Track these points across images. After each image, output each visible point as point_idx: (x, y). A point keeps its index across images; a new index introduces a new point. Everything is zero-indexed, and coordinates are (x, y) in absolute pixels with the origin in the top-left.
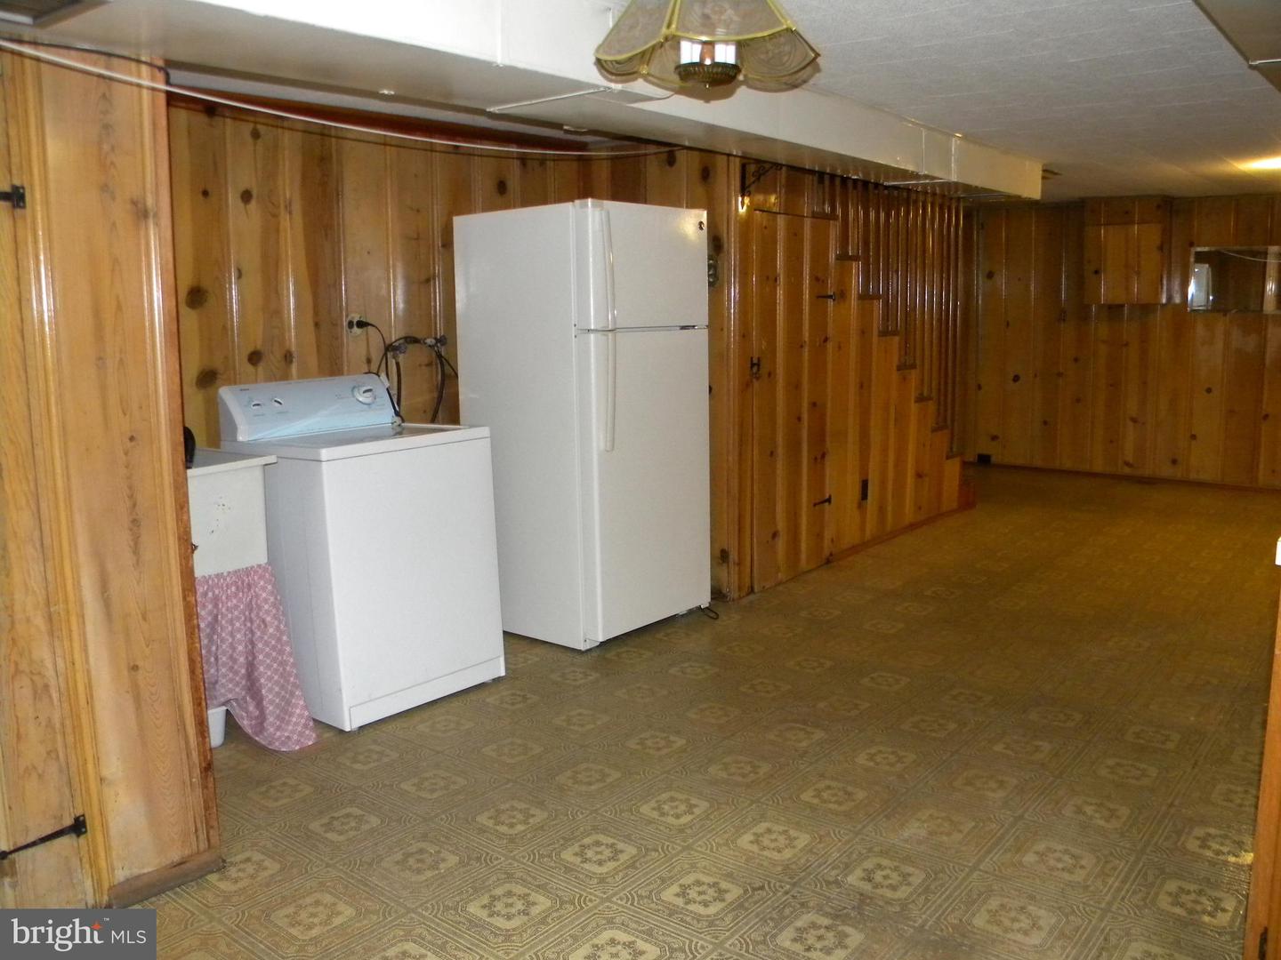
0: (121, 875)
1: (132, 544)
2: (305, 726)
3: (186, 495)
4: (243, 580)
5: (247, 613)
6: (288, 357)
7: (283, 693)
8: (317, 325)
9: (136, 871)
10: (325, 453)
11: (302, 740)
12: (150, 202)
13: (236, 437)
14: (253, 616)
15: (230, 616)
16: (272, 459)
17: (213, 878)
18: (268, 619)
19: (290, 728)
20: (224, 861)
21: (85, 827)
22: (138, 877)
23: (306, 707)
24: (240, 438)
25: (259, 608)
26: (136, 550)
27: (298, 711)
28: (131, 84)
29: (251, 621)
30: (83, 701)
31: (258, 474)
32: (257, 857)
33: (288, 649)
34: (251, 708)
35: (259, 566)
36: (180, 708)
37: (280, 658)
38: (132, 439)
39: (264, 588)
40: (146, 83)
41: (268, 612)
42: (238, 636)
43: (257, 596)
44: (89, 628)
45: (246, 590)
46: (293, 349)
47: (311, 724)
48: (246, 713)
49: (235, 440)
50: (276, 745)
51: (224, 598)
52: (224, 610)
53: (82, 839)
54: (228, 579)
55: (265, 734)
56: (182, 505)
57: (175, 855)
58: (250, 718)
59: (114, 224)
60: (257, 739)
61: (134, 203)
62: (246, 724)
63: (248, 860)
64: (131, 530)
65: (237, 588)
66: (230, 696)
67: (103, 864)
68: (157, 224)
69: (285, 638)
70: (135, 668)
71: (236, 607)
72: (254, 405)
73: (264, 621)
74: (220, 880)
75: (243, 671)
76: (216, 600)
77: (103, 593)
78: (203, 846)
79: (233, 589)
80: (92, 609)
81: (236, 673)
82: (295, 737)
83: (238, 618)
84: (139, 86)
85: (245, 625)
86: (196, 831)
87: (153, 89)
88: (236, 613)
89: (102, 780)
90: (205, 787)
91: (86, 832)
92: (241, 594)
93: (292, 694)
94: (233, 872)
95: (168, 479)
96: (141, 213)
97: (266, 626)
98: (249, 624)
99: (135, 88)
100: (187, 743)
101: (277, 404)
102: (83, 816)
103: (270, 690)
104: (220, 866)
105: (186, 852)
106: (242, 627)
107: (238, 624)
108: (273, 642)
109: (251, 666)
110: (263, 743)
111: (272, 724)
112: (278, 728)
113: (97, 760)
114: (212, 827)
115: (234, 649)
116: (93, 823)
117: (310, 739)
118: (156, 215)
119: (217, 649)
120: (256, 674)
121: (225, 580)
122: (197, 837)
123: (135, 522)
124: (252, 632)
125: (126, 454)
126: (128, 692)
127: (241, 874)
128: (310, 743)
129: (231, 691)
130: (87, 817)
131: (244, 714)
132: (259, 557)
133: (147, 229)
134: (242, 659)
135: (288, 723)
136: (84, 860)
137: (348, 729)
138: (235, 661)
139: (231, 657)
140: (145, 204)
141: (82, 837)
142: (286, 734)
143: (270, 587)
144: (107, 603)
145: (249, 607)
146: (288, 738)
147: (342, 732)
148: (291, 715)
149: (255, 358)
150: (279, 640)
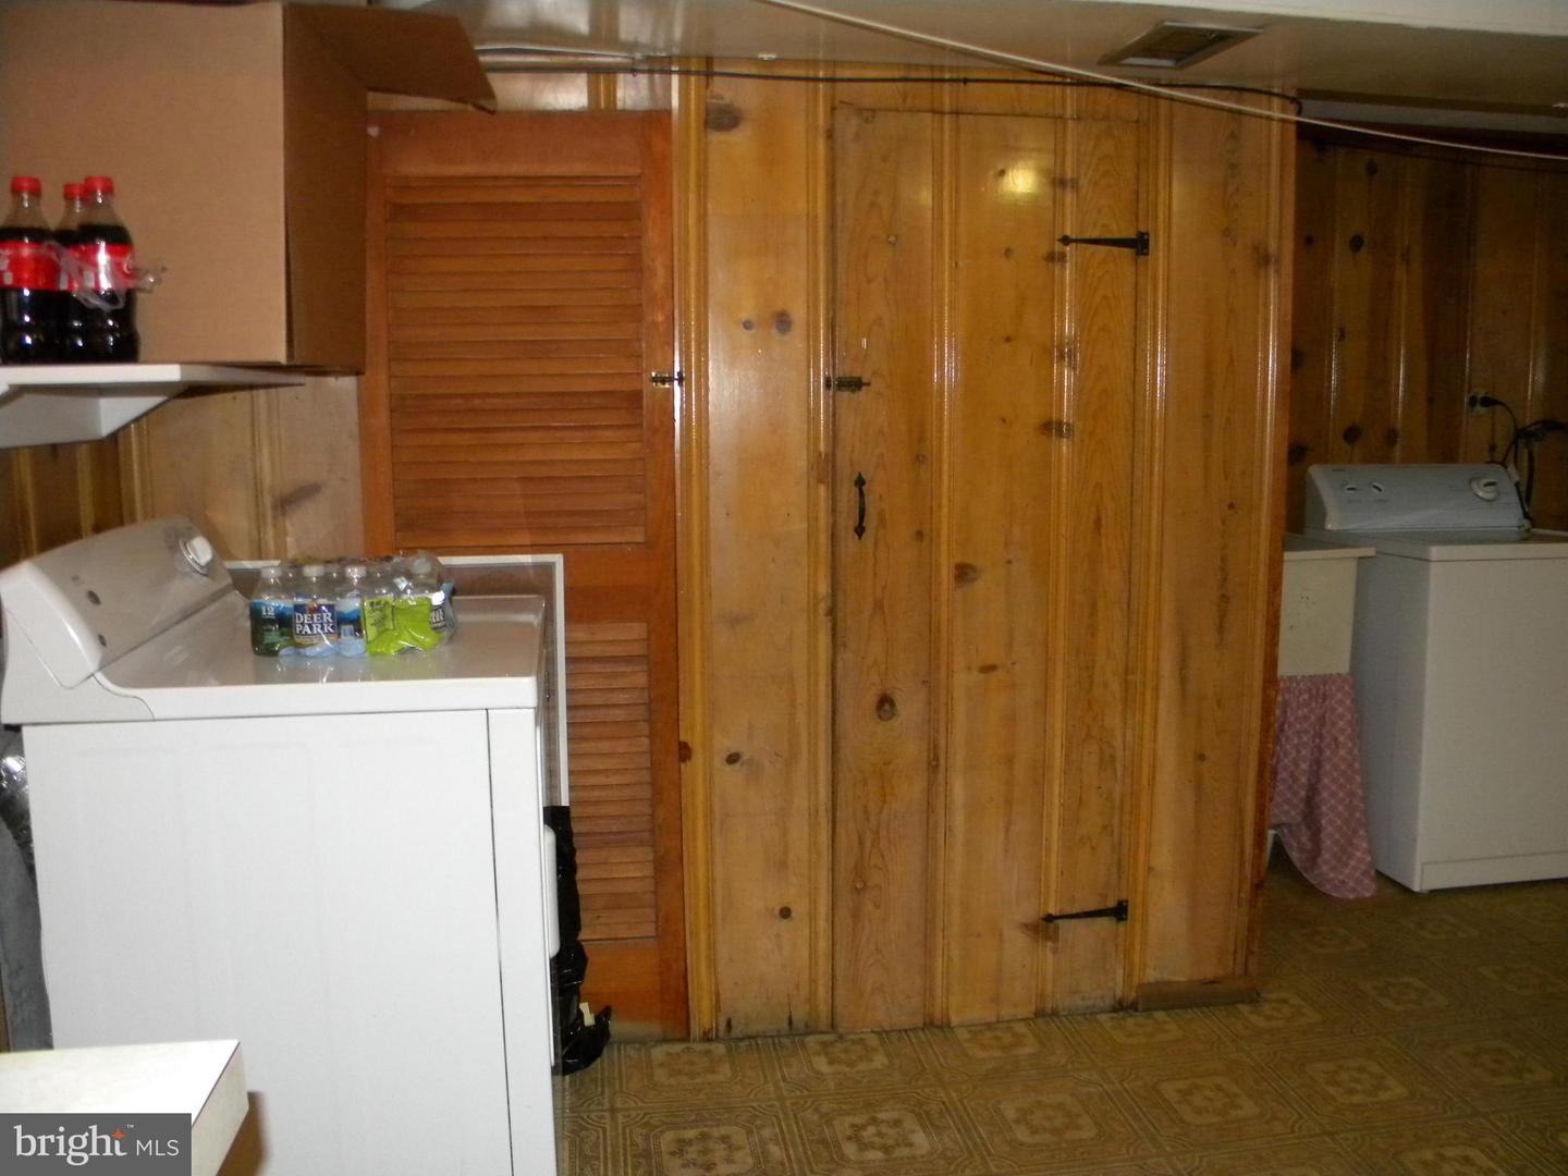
0: (1152, 975)
1: (1217, 621)
2: (1365, 873)
3: (1280, 574)
4: (1319, 687)
5: (1317, 728)
6: (1391, 437)
7: (1345, 828)
8: (1430, 401)
9: (1166, 976)
10: (1435, 552)
11: (1359, 889)
12: (1273, 246)
13: (1324, 525)
14: (1324, 731)
15: (1298, 726)
16: (1370, 552)
17: (1244, 1008)
18: (1341, 739)
19: (1347, 871)
20: (1258, 994)
21: (1126, 914)
22: (1169, 983)
23: (1370, 851)
24: (1329, 526)
25: (1334, 724)
26: (1221, 629)
27: (1359, 854)
28: (1261, 117)
29: (1321, 737)
30: (1145, 782)
31: (1351, 567)
32: (1296, 1001)
33: (1358, 778)
34: (1304, 839)
35: (1339, 674)
36: (1241, 811)
37: (1348, 786)
38: (1231, 506)
39: (1341, 702)
40: (1277, 115)
41: (1342, 731)
42: (1304, 752)
43: (1333, 710)
44: (1162, 705)
45: (1320, 700)
46: (1399, 426)
47: (1373, 872)
48: (1298, 843)
49: (1322, 527)
50: (1327, 888)
51: (1294, 705)
52: (1292, 719)
53: (1121, 927)
54: (1301, 685)
55: (1316, 872)
56: (1275, 586)
57: (1209, 971)
58: (1301, 849)
59: (1234, 272)
60: (1305, 875)
61: (1256, 248)
62: (1294, 855)
63: (1284, 1001)
64: (1219, 606)
65: (1311, 698)
66: (1284, 819)
67: (1136, 959)
68: (1277, 271)
69: (1357, 765)
70: (1201, 757)
71: (1306, 718)
72: (1349, 489)
73: (1335, 740)
74: (1252, 1013)
75: (1303, 793)
76: (1286, 704)
77: (1181, 669)
78: (1239, 970)
79: (1306, 696)
80: (1168, 685)
81: (1295, 794)
82: (1351, 883)
83: (1306, 732)
84: (1269, 118)
85: (1314, 741)
86: (1235, 952)
87: (1283, 121)
88: (1305, 725)
89: (1150, 869)
90: (1252, 906)
91: (1126, 919)
92: (1313, 704)
93: (1355, 832)
94: (1267, 1008)
95: (1264, 555)
96: (1263, 259)
97: (1337, 746)
98: (1317, 741)
99: (1264, 121)
100: (1242, 853)
101: (1376, 491)
102: (1127, 901)
103: (1331, 822)
104: (1253, 998)
105: (1221, 972)
106: (1311, 743)
107: (1305, 739)
108: (1343, 767)
109: (1313, 790)
110: (1314, 882)
111: (1326, 862)
112: (1333, 869)
113: (1149, 846)
114: (1253, 953)
115: (1297, 766)
116: (1134, 911)
117: (1368, 890)
118: (1277, 262)
119: (1277, 763)
120: (1317, 799)
121: (1298, 684)
122: (1235, 959)
123: (1224, 598)
124: (1320, 751)
125: (1223, 523)
126: (1190, 781)
127: (1275, 1013)
128: (1368, 895)
129: (1286, 813)
130: (1130, 903)
131: (1295, 845)
132: (1340, 664)
133: (1267, 277)
134: (1303, 780)
135: (1346, 865)
136: (1120, 948)
137: (1416, 888)
138: (1295, 780)
139: (1292, 775)
140: (1266, 250)
141: (1122, 923)
142: (1341, 877)
143: (1348, 702)
144: (1183, 681)
145: (1322, 719)
146: (1343, 882)
147: (1408, 891)
148: (1351, 856)
149: (1351, 435)
150: (1351, 766)
